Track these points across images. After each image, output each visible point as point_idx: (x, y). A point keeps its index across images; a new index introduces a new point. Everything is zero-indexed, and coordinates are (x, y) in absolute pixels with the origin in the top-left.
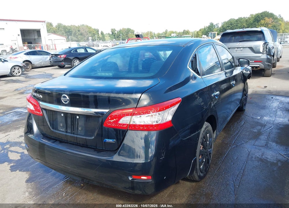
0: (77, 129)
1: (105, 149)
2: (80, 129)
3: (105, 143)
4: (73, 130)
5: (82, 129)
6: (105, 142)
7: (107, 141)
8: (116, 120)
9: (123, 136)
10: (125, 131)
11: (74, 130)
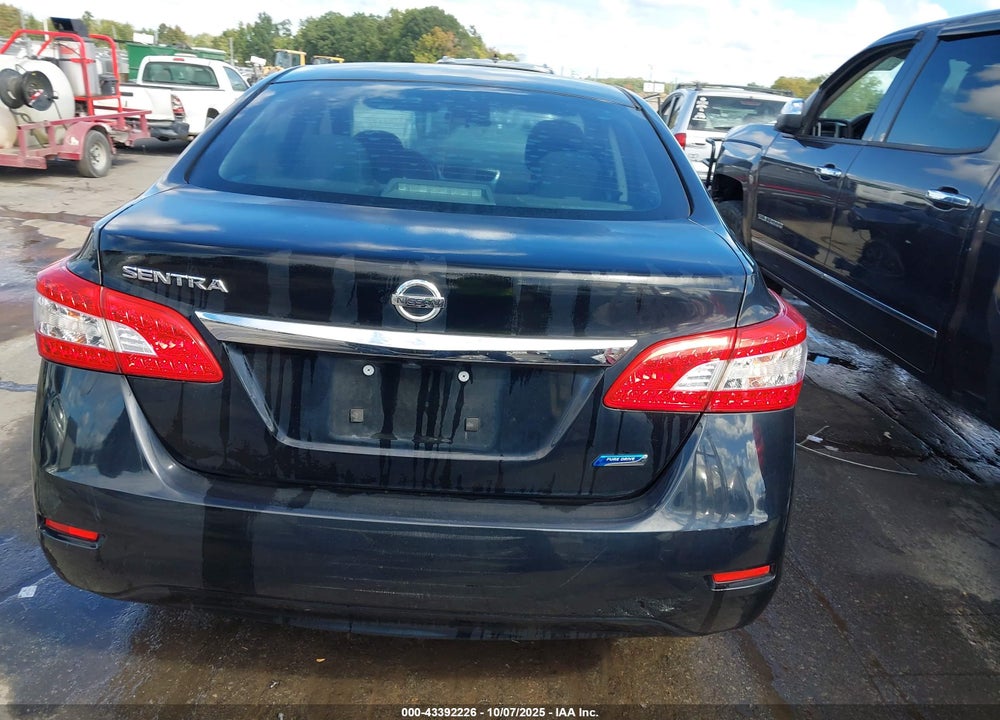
0: (451, 426)
1: (591, 492)
2: (469, 425)
3: (595, 472)
4: (430, 433)
5: (482, 425)
6: (597, 468)
7: (609, 462)
8: (651, 378)
9: (681, 436)
10: (694, 416)
11: (437, 432)
